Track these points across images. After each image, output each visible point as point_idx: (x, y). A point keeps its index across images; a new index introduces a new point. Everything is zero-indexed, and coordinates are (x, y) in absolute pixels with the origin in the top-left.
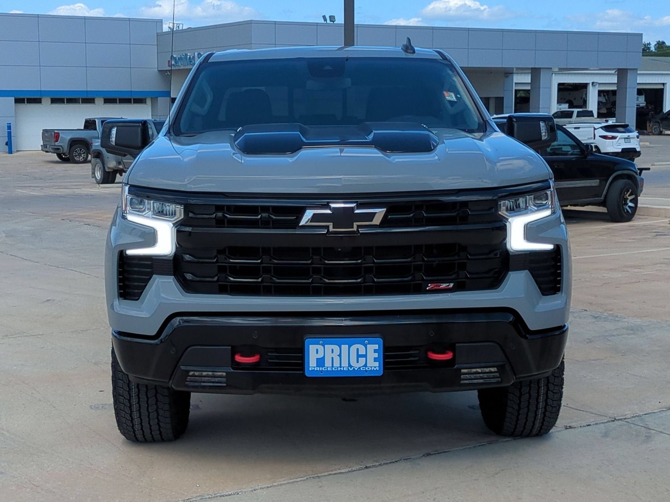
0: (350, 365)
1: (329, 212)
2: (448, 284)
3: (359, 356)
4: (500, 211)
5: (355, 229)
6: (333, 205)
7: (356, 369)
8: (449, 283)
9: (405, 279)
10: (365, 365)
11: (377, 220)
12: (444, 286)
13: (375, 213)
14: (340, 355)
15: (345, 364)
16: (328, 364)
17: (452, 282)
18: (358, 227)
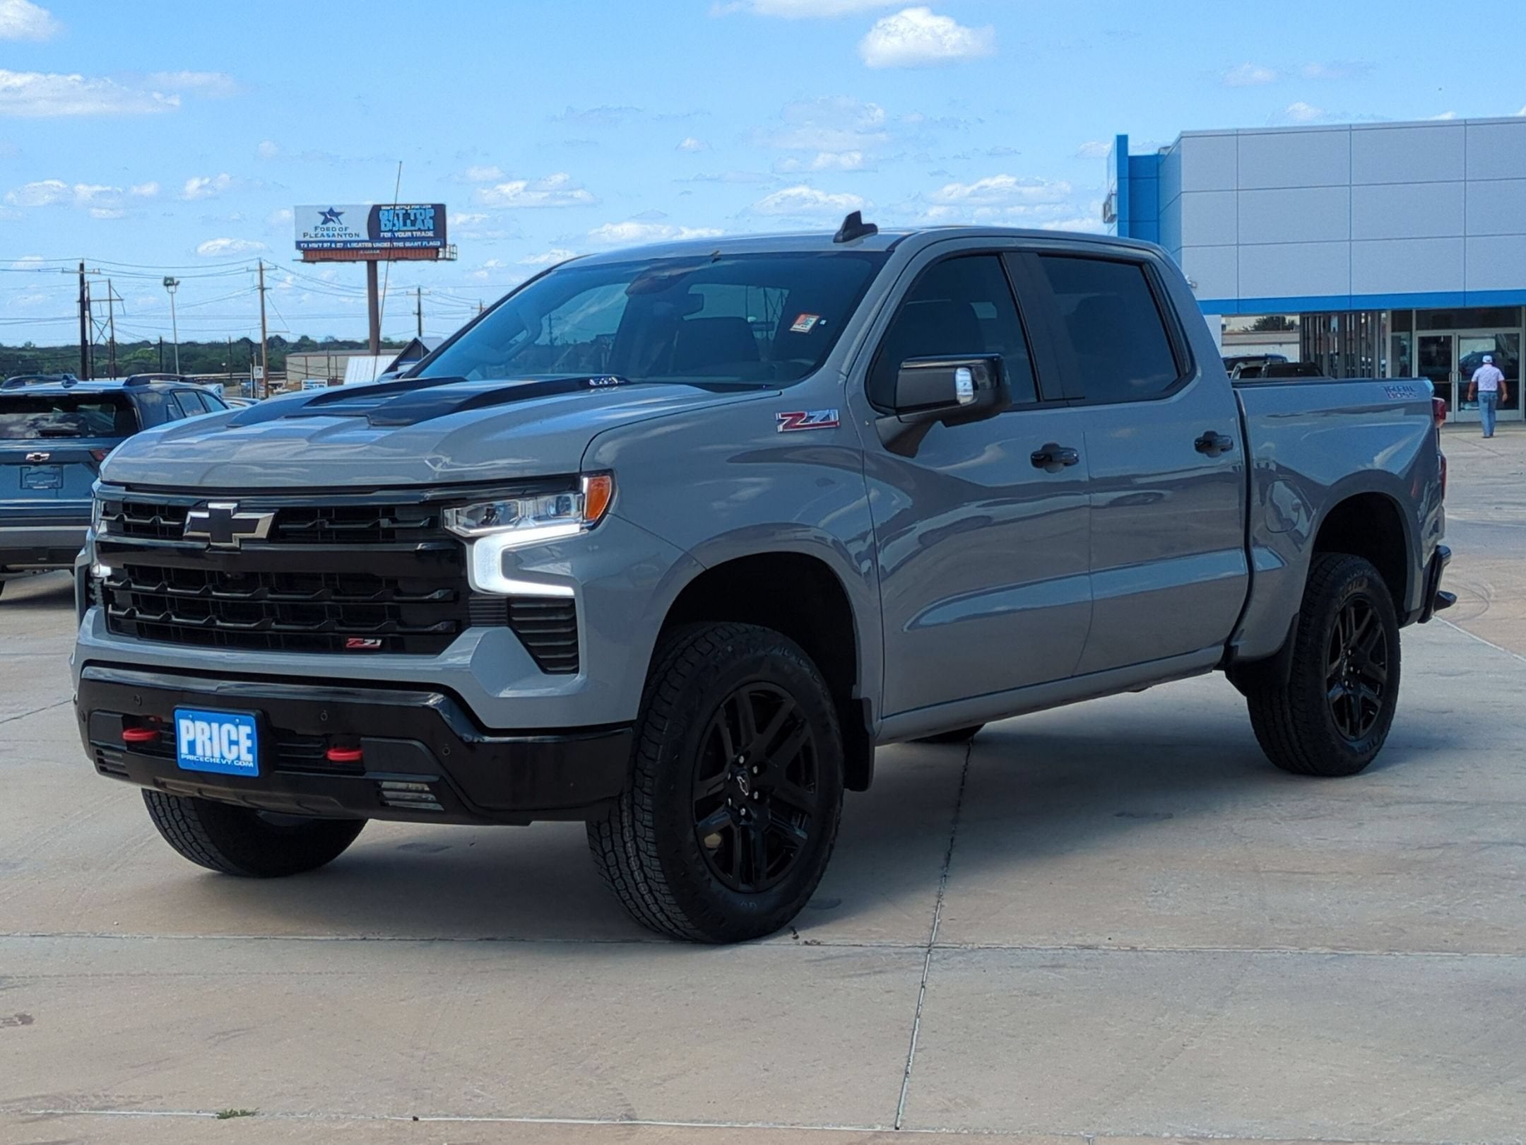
0: (223, 757)
1: (206, 515)
2: (373, 641)
3: (232, 743)
4: (447, 525)
5: (235, 544)
6: (211, 506)
7: (229, 763)
8: (376, 638)
9: (310, 628)
10: (238, 758)
11: (262, 531)
12: (369, 642)
13: (258, 520)
14: (211, 739)
15: (217, 754)
16: (199, 751)
17: (379, 638)
18: (242, 541)
